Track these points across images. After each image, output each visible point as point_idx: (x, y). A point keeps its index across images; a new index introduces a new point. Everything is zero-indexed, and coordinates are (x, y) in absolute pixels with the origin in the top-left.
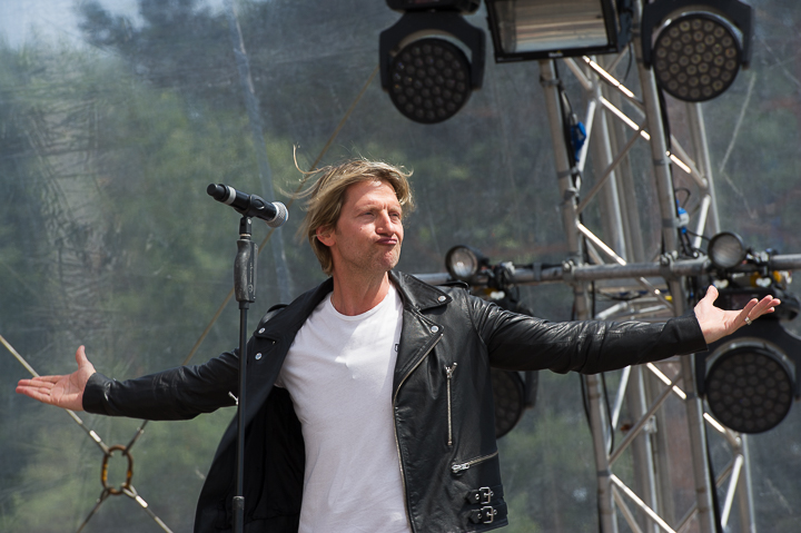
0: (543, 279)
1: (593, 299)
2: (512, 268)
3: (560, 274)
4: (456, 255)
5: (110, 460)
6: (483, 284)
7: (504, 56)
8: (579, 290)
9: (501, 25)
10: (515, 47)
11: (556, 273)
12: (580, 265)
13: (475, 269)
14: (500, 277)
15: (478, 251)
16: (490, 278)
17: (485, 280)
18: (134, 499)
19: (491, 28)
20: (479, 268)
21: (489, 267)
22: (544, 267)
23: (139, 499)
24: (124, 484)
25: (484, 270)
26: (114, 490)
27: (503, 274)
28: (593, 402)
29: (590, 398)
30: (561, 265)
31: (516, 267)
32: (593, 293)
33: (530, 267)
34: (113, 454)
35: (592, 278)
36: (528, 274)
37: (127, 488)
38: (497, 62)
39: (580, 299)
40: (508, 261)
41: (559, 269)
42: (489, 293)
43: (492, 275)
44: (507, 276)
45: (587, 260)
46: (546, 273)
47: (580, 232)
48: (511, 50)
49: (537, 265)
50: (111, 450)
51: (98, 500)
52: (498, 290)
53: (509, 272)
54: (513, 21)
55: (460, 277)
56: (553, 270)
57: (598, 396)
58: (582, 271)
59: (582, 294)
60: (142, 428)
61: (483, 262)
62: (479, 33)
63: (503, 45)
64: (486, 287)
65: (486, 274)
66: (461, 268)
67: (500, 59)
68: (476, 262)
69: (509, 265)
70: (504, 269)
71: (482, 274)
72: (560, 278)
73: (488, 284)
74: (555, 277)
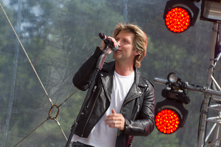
0: (196, 90)
1: (210, 100)
2: (188, 84)
3: (202, 90)
4: (172, 75)
5: (53, 108)
6: (177, 86)
7: (203, 18)
8: (206, 96)
9: (205, 8)
10: (207, 16)
11: (200, 89)
12: (209, 89)
13: (176, 81)
14: (183, 86)
15: (179, 76)
16: (180, 85)
17: (178, 86)
18: (57, 122)
19: (202, 8)
20: (177, 81)
21: (181, 82)
22: (198, 86)
23: (58, 122)
24: (55, 117)
25: (179, 82)
26: (52, 118)
27: (184, 85)
28: (201, 132)
29: (200, 130)
30: (203, 87)
31: (189, 84)
32: (210, 98)
33: (193, 85)
34: (54, 107)
35: (211, 94)
36: (192, 87)
37: (56, 118)
38: (200, 19)
39: (206, 99)
40: (187, 82)
41: (202, 88)
42: (178, 90)
43: (181, 84)
44: (185, 86)
45: (212, 88)
46: (198, 88)
47: (212, 79)
48: (206, 17)
49: (196, 85)
50: (54, 106)
51: (46, 119)
52: (181, 89)
53: (186, 85)
54: (209, 8)
55: (171, 82)
56: (200, 88)
57: (203, 130)
58: (209, 91)
59: (207, 98)
60: (64, 102)
61: (179, 80)
62: (198, 9)
63: (204, 14)
64: (178, 88)
65: (179, 84)
66: (172, 80)
67: (201, 19)
68: (177, 79)
69: (187, 83)
70: (185, 84)
71: (178, 83)
72: (201, 91)
73: (179, 87)
74: (200, 90)
